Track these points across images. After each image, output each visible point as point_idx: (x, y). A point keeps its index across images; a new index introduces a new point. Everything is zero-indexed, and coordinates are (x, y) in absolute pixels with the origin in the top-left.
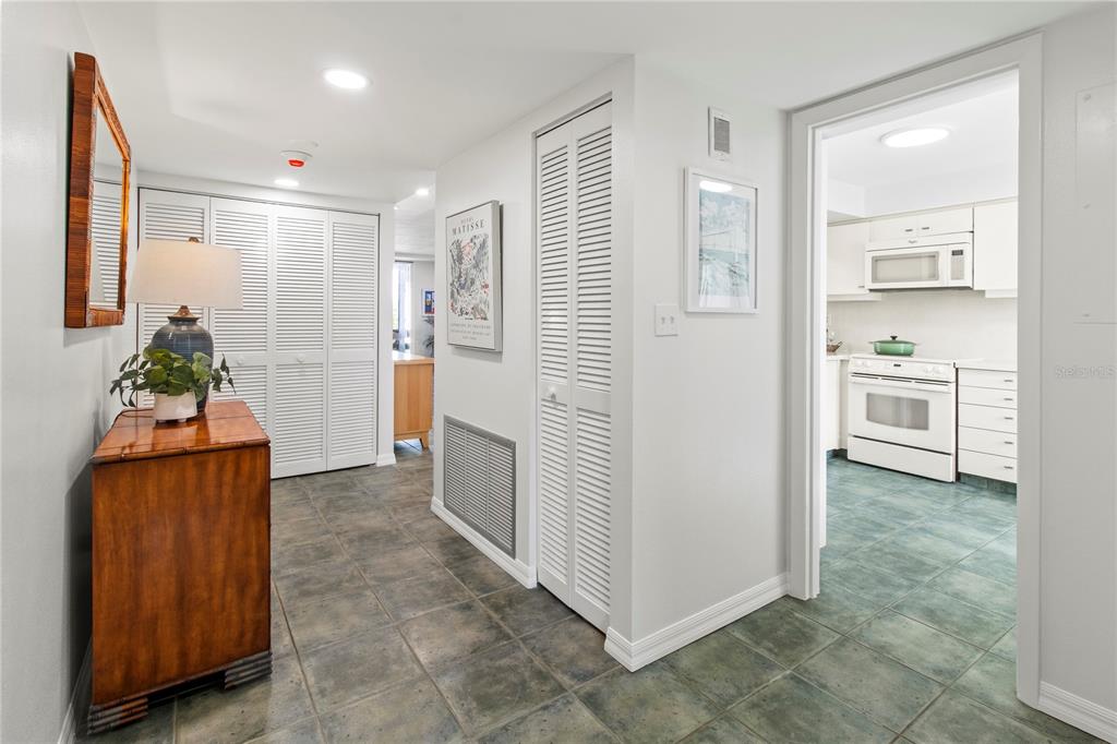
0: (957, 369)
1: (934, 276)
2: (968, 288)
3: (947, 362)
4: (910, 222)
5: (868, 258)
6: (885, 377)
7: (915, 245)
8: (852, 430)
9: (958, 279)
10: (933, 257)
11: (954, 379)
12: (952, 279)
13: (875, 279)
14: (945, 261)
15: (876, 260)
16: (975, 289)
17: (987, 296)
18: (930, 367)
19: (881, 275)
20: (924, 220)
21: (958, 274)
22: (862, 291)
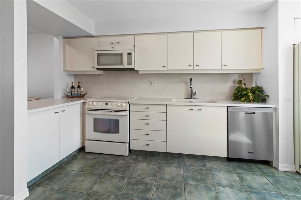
0: (130, 104)
1: (122, 64)
2: (133, 69)
3: (126, 101)
4: (113, 39)
5: (96, 53)
6: (102, 110)
7: (114, 49)
8: (87, 137)
9: (130, 65)
10: (121, 55)
11: (128, 109)
12: (128, 65)
13: (99, 64)
14: (125, 58)
15: (99, 55)
16: (135, 70)
17: (140, 73)
18: (119, 104)
19: (101, 62)
20: (118, 39)
21: (130, 63)
22: (93, 69)
